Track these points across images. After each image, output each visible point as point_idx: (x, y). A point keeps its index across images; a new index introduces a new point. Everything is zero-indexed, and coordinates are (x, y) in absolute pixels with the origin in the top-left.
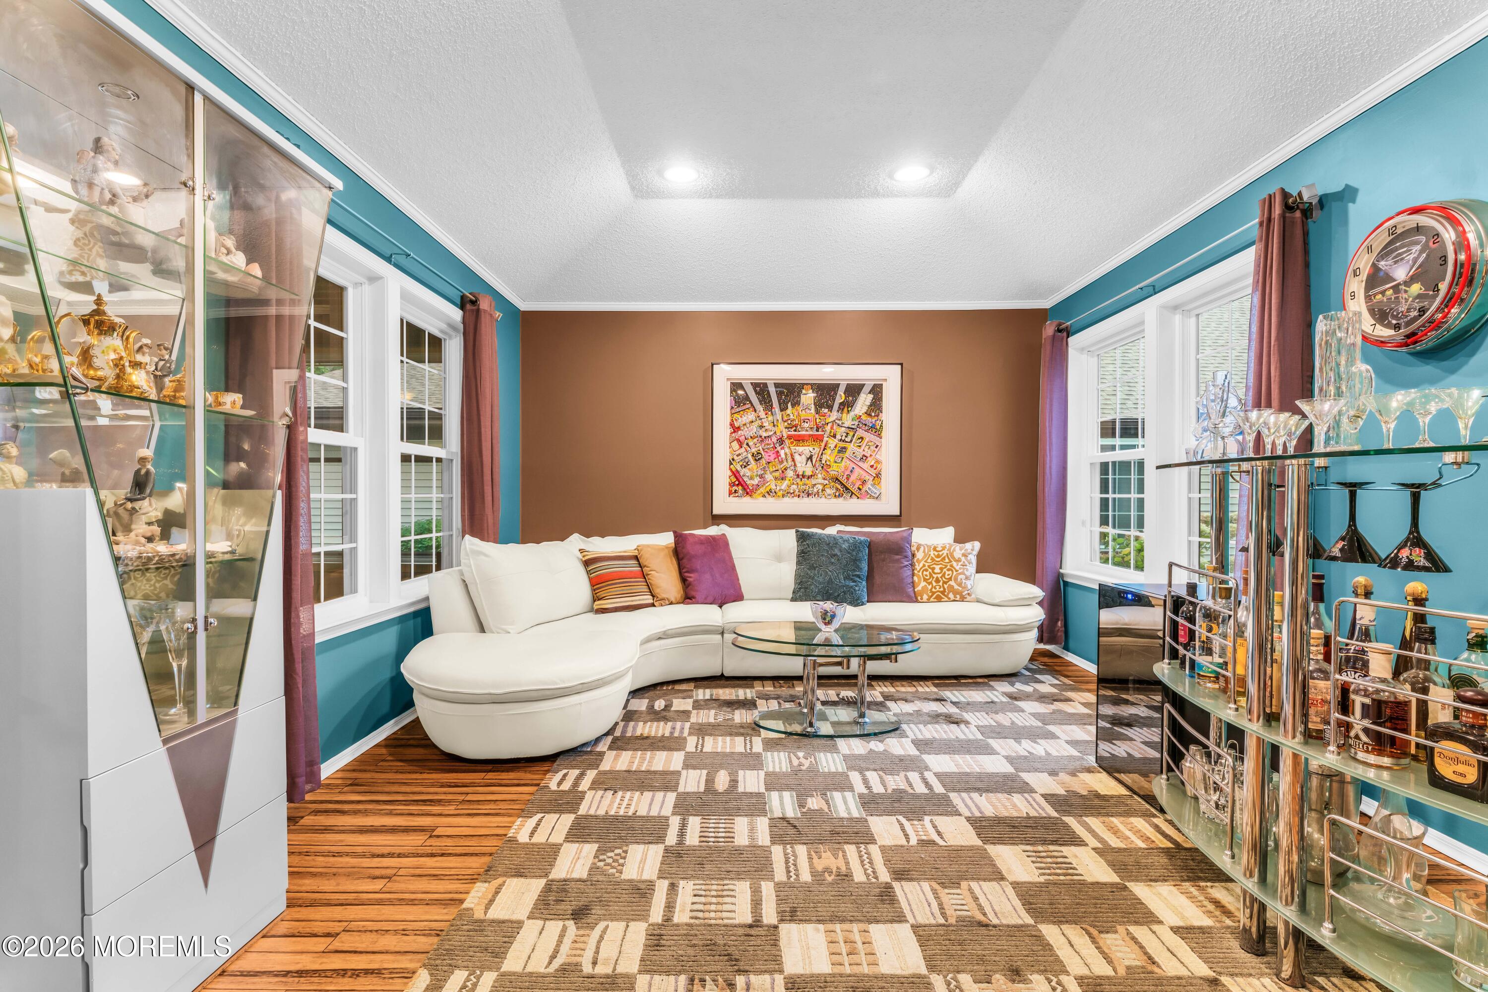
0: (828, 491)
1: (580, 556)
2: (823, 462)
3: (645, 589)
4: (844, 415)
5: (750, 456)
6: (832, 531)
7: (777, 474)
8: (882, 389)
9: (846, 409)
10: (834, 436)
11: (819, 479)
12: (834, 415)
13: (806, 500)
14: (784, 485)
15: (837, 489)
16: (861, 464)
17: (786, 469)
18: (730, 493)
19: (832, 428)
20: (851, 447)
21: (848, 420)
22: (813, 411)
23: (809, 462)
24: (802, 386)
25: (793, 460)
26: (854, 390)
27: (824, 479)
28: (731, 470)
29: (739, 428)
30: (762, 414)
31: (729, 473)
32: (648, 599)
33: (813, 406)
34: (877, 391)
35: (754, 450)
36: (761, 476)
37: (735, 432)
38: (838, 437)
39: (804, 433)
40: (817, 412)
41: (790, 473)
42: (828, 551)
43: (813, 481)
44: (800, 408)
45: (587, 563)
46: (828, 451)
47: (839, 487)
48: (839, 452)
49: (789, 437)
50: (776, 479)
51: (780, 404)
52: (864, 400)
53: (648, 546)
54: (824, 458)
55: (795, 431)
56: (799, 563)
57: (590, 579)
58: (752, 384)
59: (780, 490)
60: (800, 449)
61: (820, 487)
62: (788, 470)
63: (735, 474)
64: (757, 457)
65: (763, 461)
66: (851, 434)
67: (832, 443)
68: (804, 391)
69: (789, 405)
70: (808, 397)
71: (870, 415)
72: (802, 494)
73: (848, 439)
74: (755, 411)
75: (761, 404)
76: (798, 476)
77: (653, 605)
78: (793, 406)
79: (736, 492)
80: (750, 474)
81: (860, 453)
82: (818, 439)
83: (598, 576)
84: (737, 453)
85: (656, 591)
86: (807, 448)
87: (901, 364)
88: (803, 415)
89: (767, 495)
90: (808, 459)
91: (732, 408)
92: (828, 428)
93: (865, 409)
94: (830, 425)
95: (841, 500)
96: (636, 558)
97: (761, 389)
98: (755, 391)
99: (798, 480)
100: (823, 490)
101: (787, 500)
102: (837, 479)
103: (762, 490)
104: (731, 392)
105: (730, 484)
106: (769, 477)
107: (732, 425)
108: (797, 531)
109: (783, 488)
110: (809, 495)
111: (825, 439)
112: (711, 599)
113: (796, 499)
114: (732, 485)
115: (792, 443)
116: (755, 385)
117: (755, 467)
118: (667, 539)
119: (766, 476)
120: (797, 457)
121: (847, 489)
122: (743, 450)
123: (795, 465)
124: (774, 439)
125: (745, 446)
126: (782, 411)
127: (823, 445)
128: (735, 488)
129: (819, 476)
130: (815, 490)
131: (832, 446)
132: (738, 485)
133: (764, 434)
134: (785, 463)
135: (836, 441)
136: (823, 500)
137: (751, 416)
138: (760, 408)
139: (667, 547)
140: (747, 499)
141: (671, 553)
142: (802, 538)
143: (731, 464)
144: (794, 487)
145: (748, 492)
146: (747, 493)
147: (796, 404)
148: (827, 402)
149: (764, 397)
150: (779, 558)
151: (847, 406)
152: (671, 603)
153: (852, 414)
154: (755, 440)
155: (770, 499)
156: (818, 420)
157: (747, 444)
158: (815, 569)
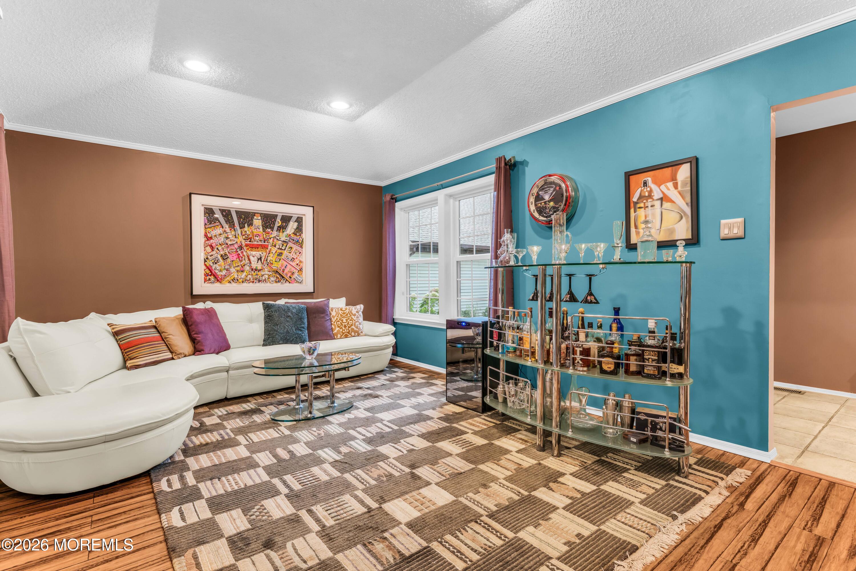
0: (272, 279)
1: (109, 329)
2: (268, 261)
3: (165, 348)
4: (281, 234)
5: (219, 257)
6: (282, 302)
7: (238, 268)
8: (302, 220)
9: (281, 230)
10: (275, 246)
11: (266, 272)
12: (275, 233)
13: (258, 284)
14: (243, 275)
15: (277, 277)
16: (291, 263)
17: (244, 265)
18: (205, 281)
19: (273, 241)
20: (285, 253)
21: (283, 236)
22: (261, 230)
23: (259, 261)
24: (254, 214)
25: (249, 260)
26: (286, 219)
27: (269, 271)
28: (205, 265)
29: (211, 238)
30: (228, 230)
31: (204, 267)
32: (169, 355)
33: (261, 227)
34: (299, 220)
35: (222, 253)
36: (227, 270)
37: (208, 240)
38: (277, 246)
39: (256, 243)
40: (264, 231)
41: (247, 268)
42: (284, 315)
43: (263, 273)
44: (253, 228)
45: (116, 334)
46: (271, 255)
47: (278, 276)
48: (278, 255)
49: (246, 245)
50: (238, 271)
51: (239, 224)
52: (292, 226)
53: (164, 318)
54: (269, 259)
55: (250, 241)
56: (266, 323)
57: (119, 346)
58: (220, 209)
59: (240, 279)
60: (254, 253)
61: (267, 276)
62: (246, 266)
63: (209, 268)
64: (224, 257)
65: (229, 260)
66: (285, 245)
67: (274, 250)
68: (255, 217)
69: (246, 225)
70: (257, 222)
71: (296, 234)
72: (255, 281)
73: (283, 248)
74: (223, 227)
75: (227, 223)
76: (252, 269)
77: (173, 359)
78: (249, 226)
79: (209, 279)
80: (219, 268)
81: (291, 256)
82: (265, 247)
83: (128, 342)
84: (210, 254)
85: (175, 348)
86: (258, 252)
87: (313, 207)
88: (255, 232)
89: (232, 282)
90: (258, 259)
91: (206, 224)
92: (271, 241)
93: (293, 231)
94: (272, 239)
95: (279, 284)
96: (155, 327)
97: (226, 213)
98: (222, 214)
99: (253, 272)
100: (269, 278)
101: (245, 284)
102: (277, 272)
103: (229, 278)
104: (205, 214)
105: (205, 275)
106: (232, 270)
107: (206, 235)
108: (263, 304)
109: (243, 277)
110: (259, 281)
111: (269, 247)
112: (212, 350)
113: (251, 284)
114: (206, 275)
115: (248, 249)
116: (222, 211)
117: (223, 264)
118: (177, 312)
119: (231, 270)
120: (251, 258)
121: (283, 277)
122: (214, 252)
123: (250, 263)
124: (236, 246)
125: (216, 249)
126: (241, 228)
127: (268, 251)
128: (208, 277)
129: (266, 269)
130: (264, 278)
131: (274, 252)
132: (211, 275)
133: (230, 243)
134: (244, 261)
135: (276, 249)
136: (268, 284)
137: (219, 231)
138: (226, 227)
139: (176, 318)
140: (218, 284)
141: (181, 322)
142: (267, 307)
143: (205, 261)
144: (250, 276)
145: (218, 280)
146: (218, 281)
147: (250, 224)
148: (270, 225)
149: (228, 219)
150: (251, 321)
151: (283, 228)
152: (185, 356)
153: (285, 233)
154: (223, 246)
155: (234, 284)
156: (265, 236)
157: (217, 249)
158: (277, 325)
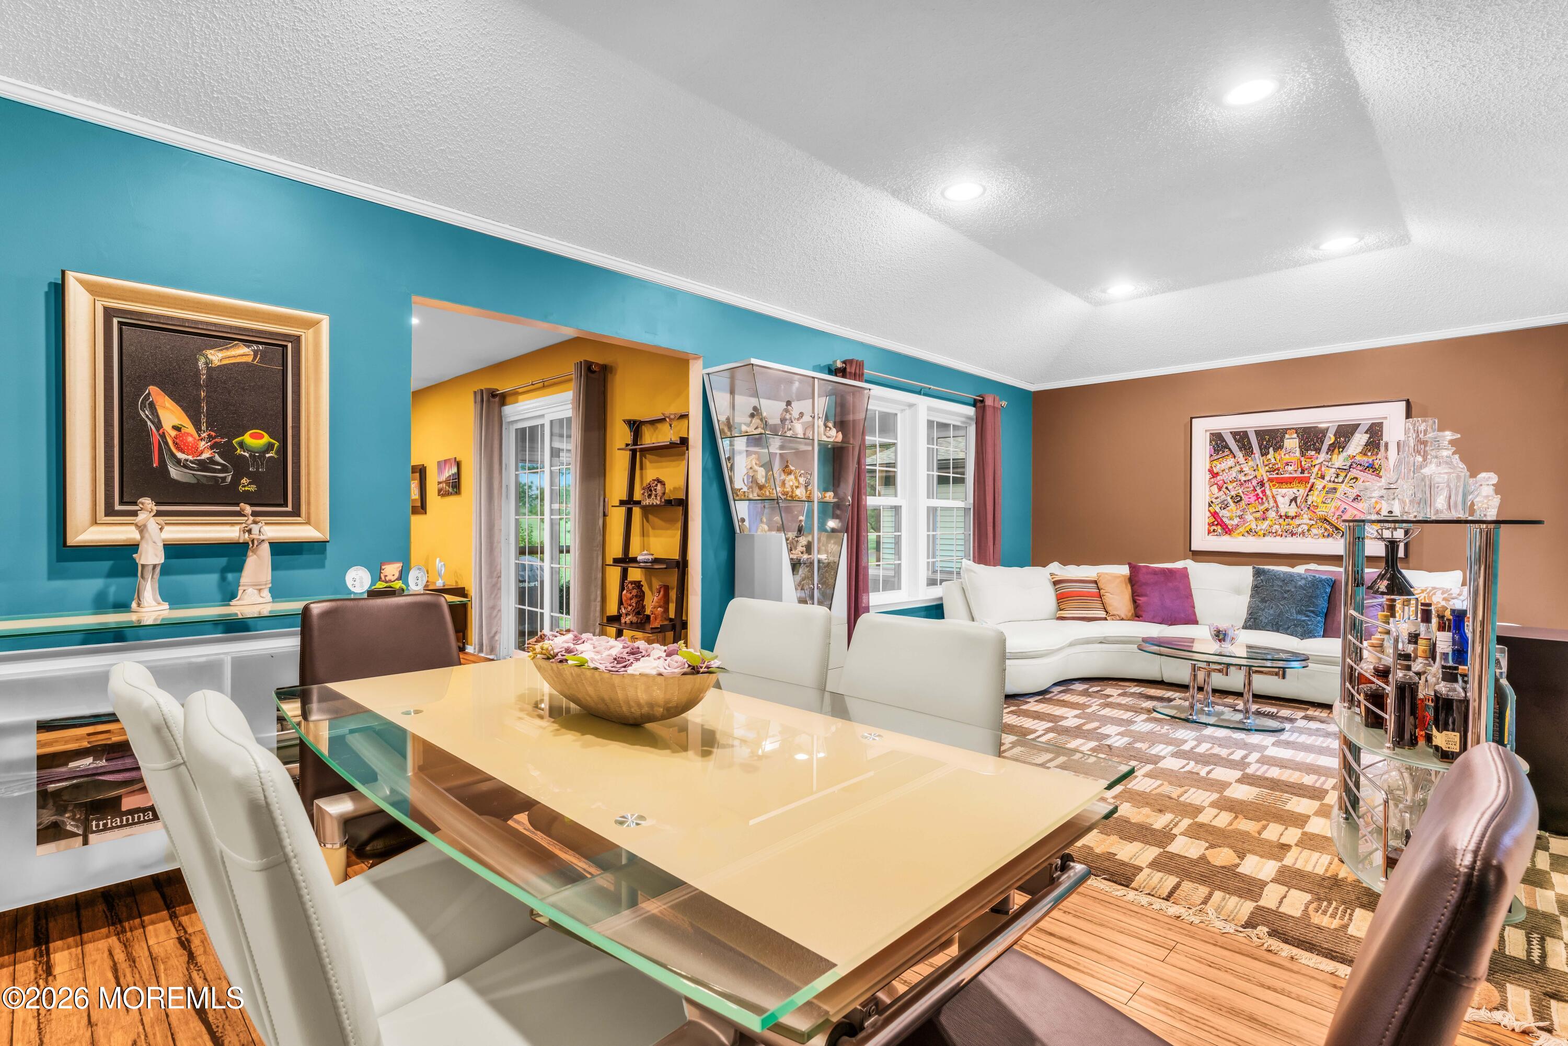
0: (1314, 531)
1: (1050, 577)
2: (1309, 503)
3: (1100, 606)
4: (1335, 456)
5: (1229, 498)
7: (1258, 515)
8: (1382, 427)
9: (1336, 450)
10: (1323, 477)
11: (1305, 519)
12: (1322, 456)
13: (1290, 539)
14: (1265, 525)
15: (1326, 529)
16: (1352, 504)
17: (1267, 510)
18: (1209, 532)
19: (1320, 469)
20: (1342, 488)
21: (1339, 460)
22: (1298, 454)
23: (1293, 503)
24: (1285, 431)
25: (1276, 502)
26: (1346, 432)
27: (1310, 519)
28: (1209, 511)
29: (1217, 474)
30: (1242, 460)
31: (1208, 514)
32: (1102, 614)
33: (1298, 449)
34: (1375, 429)
35: (1233, 493)
36: (1241, 517)
37: (1214, 477)
38: (1327, 478)
39: (1287, 475)
40: (1303, 454)
41: (1272, 514)
43: (1297, 521)
44: (1283, 452)
45: (1055, 583)
46: (1316, 492)
47: (1328, 527)
48: (1327, 492)
49: (1270, 480)
50: (1256, 519)
51: (1261, 449)
52: (1359, 440)
53: (1107, 574)
54: (1310, 499)
55: (1277, 474)
56: (1252, 596)
57: (1057, 595)
58: (1231, 433)
59: (1261, 530)
60: (1283, 491)
61: (1306, 527)
62: (1270, 511)
63: (1215, 515)
64: (1237, 499)
65: (1243, 503)
66: (1343, 474)
67: (1319, 484)
68: (1287, 436)
69: (1271, 450)
70: (1292, 443)
71: (1365, 455)
72: (1285, 534)
73: (1340, 479)
74: (1235, 457)
75: (1241, 451)
76: (1281, 517)
77: (1105, 619)
78: (1275, 450)
79: (1214, 531)
80: (1229, 515)
81: (1352, 493)
82: (1303, 481)
83: (1061, 593)
84: (1215, 496)
85: (1109, 609)
86: (1291, 490)
87: (1407, 401)
88: (1287, 458)
89: (1246, 534)
90: (1291, 501)
91: (1211, 455)
92: (1315, 470)
93: (1360, 449)
94: (1317, 467)
95: (1330, 539)
96: (1096, 582)
97: (1241, 437)
98: (1235, 439)
99: (1281, 521)
100: (1309, 530)
101: (1267, 539)
102: (1325, 519)
103: (1241, 529)
104: (1211, 442)
105: (1209, 524)
106: (1249, 517)
107: (1211, 471)
108: (1254, 568)
109: (1264, 527)
110: (1293, 534)
111: (1312, 481)
113: (1278, 538)
114: (1210, 525)
115: (1274, 485)
116: (1234, 434)
117: (1234, 508)
118: (1125, 570)
119: (1246, 517)
120: (1279, 499)
121: (1337, 529)
122: (1222, 493)
123: (1277, 506)
124: (1254, 482)
125: (1224, 489)
126: (1262, 456)
127: (1309, 486)
128: (1215, 527)
129: (1305, 516)
130: (1300, 530)
131: (1320, 487)
132: (1217, 525)
133: (1244, 479)
134: (1266, 505)
135: (1324, 482)
136: (1309, 540)
137: (1230, 462)
138: (1240, 455)
139: (1123, 576)
140: (1226, 538)
141: (1127, 581)
142: (1258, 573)
143: (1210, 506)
144: (1277, 527)
145: (1227, 530)
146: (1226, 533)
147: (1279, 447)
148: (1314, 444)
149: (1244, 445)
150: (1238, 591)
151: (1338, 446)
152: (1122, 619)
153: (1344, 454)
154: (1234, 484)
155: (1250, 539)
156: (1303, 463)
157: (1227, 488)
